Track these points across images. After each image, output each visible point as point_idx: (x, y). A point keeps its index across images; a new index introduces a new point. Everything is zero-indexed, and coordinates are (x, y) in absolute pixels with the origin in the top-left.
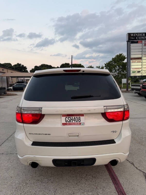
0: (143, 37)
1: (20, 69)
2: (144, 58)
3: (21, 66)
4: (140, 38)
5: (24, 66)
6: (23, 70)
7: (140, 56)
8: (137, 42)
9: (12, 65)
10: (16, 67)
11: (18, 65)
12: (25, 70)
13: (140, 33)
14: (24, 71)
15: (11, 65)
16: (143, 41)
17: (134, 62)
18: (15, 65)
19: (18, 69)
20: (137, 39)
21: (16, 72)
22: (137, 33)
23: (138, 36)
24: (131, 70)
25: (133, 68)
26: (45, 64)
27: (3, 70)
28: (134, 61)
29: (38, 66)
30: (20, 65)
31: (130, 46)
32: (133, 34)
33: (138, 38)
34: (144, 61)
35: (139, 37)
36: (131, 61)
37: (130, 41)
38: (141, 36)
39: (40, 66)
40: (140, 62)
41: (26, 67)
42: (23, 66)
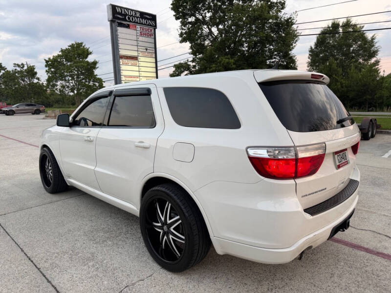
0: (137, 18)
2: (141, 59)
4: (132, 19)
7: (135, 54)
8: (128, 27)
13: (132, 10)
16: (137, 26)
17: (127, 64)
20: (127, 19)
22: (127, 9)
23: (128, 15)
24: (122, 79)
25: (125, 76)
28: (126, 61)
31: (117, 31)
32: (121, 8)
33: (129, 18)
34: (142, 64)
35: (131, 16)
36: (121, 61)
37: (115, 21)
38: (134, 17)
40: (135, 65)
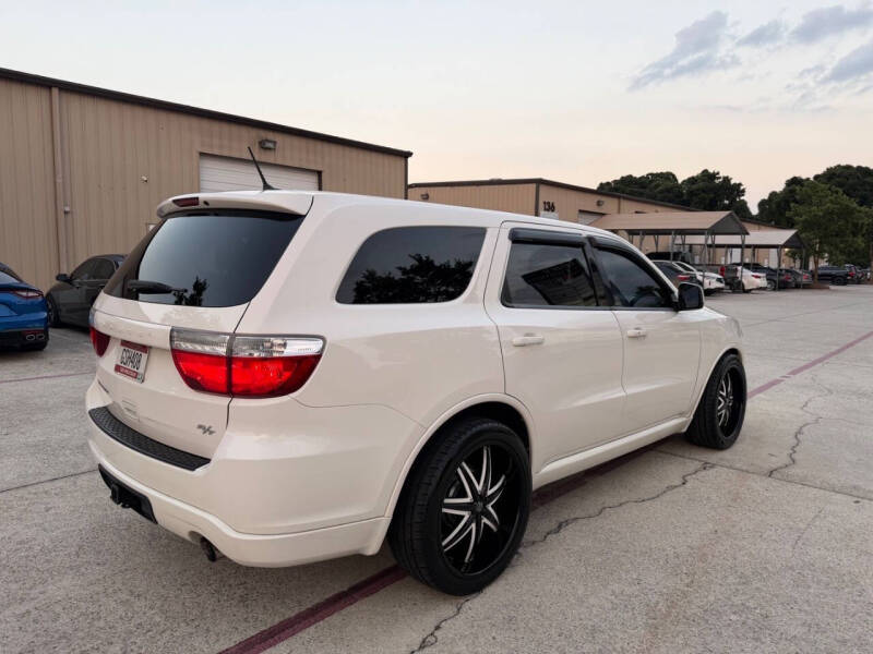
1: (712, 196)
3: (717, 181)
5: (732, 182)
6: (726, 202)
9: (680, 181)
10: (694, 187)
11: (704, 181)
12: (733, 201)
14: (731, 203)
15: (676, 180)
18: (689, 179)
19: (703, 195)
21: (659, 209)
26: (848, 167)
27: (599, 204)
29: (804, 177)
30: (714, 176)
39: (816, 177)
41: (740, 184)
42: (727, 180)
